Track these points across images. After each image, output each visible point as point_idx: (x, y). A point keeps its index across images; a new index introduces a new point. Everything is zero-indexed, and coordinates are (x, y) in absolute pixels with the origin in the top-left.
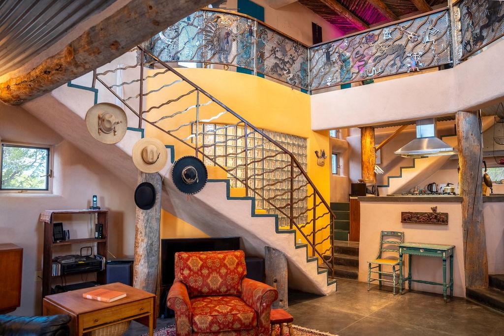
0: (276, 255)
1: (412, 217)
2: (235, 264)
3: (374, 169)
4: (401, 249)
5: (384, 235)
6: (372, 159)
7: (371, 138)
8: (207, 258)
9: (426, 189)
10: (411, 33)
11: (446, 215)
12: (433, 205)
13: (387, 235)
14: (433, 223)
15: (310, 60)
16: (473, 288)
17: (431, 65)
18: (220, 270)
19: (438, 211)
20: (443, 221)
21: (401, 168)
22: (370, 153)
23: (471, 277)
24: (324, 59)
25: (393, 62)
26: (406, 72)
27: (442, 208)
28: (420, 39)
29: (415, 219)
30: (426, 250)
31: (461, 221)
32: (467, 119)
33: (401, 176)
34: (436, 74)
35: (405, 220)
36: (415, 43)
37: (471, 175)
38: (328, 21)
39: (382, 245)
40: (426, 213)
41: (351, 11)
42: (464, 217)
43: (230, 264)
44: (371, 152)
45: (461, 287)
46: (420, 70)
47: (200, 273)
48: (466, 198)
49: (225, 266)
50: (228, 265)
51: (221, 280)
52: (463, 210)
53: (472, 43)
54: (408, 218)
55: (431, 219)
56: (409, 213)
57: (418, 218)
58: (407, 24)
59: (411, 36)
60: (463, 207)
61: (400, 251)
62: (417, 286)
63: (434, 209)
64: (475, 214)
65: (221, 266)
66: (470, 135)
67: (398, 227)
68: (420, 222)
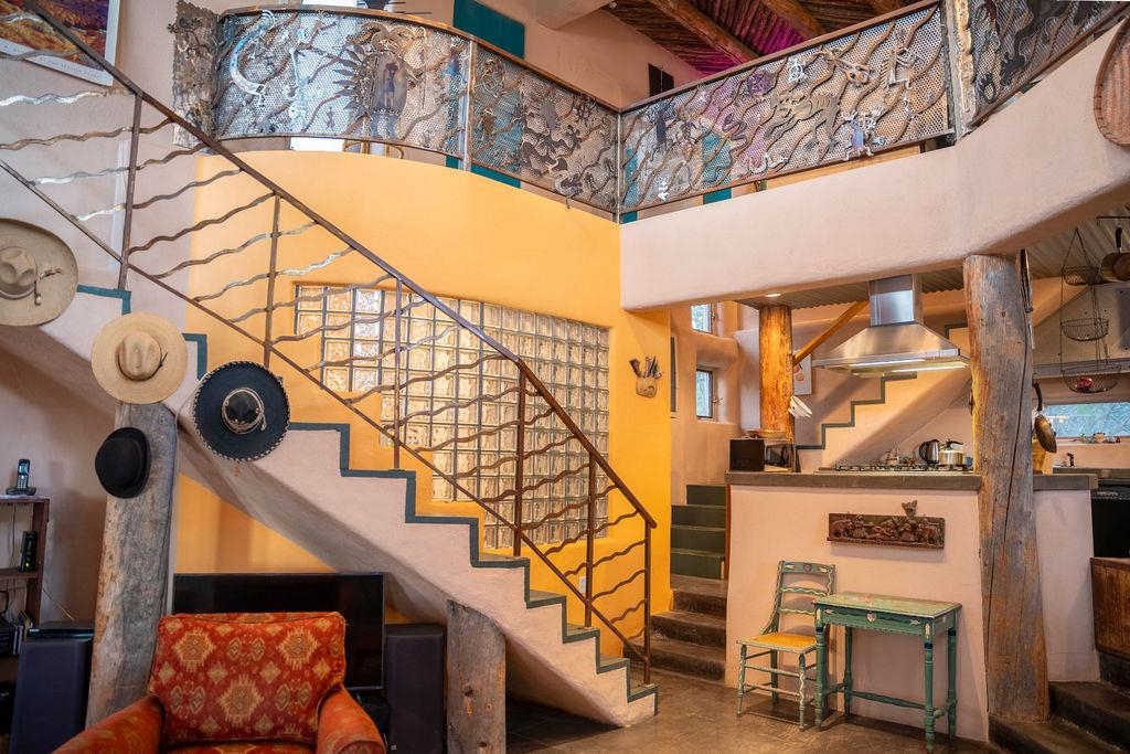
0: (472, 623)
1: (854, 528)
2: (309, 654)
3: (789, 406)
4: (819, 611)
5: (784, 572)
6: (785, 381)
7: (783, 333)
8: (232, 635)
9: (917, 455)
10: (854, 65)
11: (940, 523)
12: (908, 497)
13: (792, 573)
14: (907, 544)
15: (623, 142)
16: (1006, 719)
17: (900, 143)
18: (260, 670)
19: (919, 514)
20: (931, 540)
21: (854, 404)
22: (779, 368)
23: (1002, 688)
24: (653, 138)
25: (810, 137)
26: (842, 162)
27: (929, 505)
28: (874, 78)
29: (863, 532)
30: (883, 616)
31: (978, 540)
32: (992, 274)
33: (852, 424)
34: (913, 161)
35: (837, 534)
36: (864, 89)
37: (1002, 419)
38: (692, 64)
39: (779, 596)
40: (889, 517)
41: (738, 38)
42: (984, 529)
43: (293, 654)
44: (781, 364)
45: (977, 714)
46: (876, 153)
47: (201, 677)
48: (989, 480)
49: (278, 659)
50: (287, 656)
51: (258, 699)
52: (982, 510)
53: (997, 79)
54: (844, 530)
55: (900, 534)
56: (848, 516)
57: (869, 529)
58: (843, 45)
59: (854, 71)
60: (983, 503)
61: (819, 617)
62: (864, 708)
63: (910, 509)
64: (1011, 523)
65: (266, 659)
66: (998, 317)
67: (821, 552)
68: (874, 541)
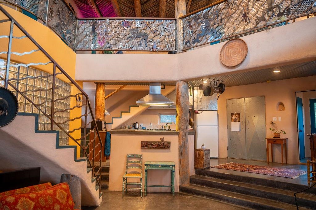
0: (74, 180)
1: (148, 145)
2: (66, 198)
3: (104, 112)
4: (146, 166)
5: (129, 157)
6: (103, 105)
7: (103, 91)
8: (38, 197)
10: (154, 28)
11: (170, 143)
12: (161, 137)
14: (162, 148)
15: (78, 28)
17: (164, 50)
19: (164, 141)
20: (168, 147)
21: (121, 112)
22: (102, 101)
23: (182, 180)
26: (149, 51)
27: (167, 139)
28: (158, 32)
29: (150, 146)
30: (163, 166)
31: (178, 146)
32: (184, 86)
33: (121, 118)
34: (166, 55)
35: (144, 146)
36: (155, 34)
37: (185, 119)
40: (157, 142)
42: (180, 144)
44: (103, 100)
45: (177, 186)
46: (159, 51)
48: (182, 133)
52: (179, 140)
53: (191, 42)
54: (145, 146)
55: (160, 146)
56: (146, 142)
57: (152, 145)
58: (151, 21)
59: (153, 29)
60: (179, 138)
61: (146, 168)
63: (162, 140)
64: (186, 142)
66: (185, 95)
67: (138, 151)
68: (154, 148)
